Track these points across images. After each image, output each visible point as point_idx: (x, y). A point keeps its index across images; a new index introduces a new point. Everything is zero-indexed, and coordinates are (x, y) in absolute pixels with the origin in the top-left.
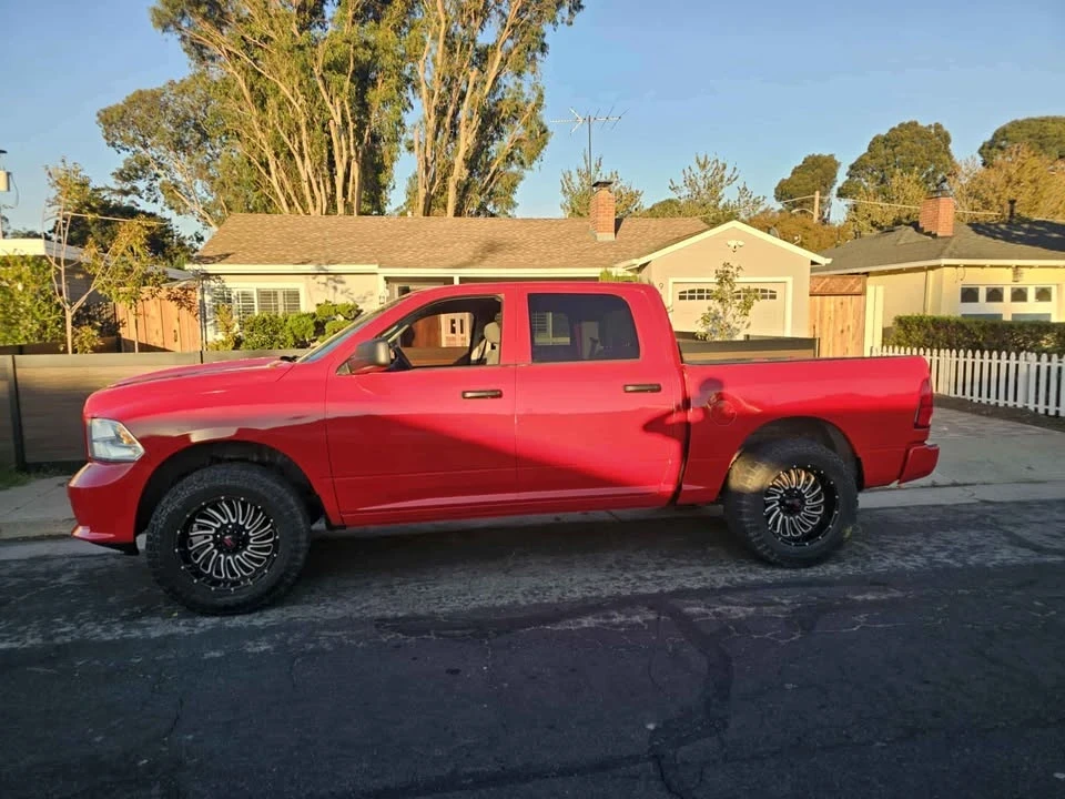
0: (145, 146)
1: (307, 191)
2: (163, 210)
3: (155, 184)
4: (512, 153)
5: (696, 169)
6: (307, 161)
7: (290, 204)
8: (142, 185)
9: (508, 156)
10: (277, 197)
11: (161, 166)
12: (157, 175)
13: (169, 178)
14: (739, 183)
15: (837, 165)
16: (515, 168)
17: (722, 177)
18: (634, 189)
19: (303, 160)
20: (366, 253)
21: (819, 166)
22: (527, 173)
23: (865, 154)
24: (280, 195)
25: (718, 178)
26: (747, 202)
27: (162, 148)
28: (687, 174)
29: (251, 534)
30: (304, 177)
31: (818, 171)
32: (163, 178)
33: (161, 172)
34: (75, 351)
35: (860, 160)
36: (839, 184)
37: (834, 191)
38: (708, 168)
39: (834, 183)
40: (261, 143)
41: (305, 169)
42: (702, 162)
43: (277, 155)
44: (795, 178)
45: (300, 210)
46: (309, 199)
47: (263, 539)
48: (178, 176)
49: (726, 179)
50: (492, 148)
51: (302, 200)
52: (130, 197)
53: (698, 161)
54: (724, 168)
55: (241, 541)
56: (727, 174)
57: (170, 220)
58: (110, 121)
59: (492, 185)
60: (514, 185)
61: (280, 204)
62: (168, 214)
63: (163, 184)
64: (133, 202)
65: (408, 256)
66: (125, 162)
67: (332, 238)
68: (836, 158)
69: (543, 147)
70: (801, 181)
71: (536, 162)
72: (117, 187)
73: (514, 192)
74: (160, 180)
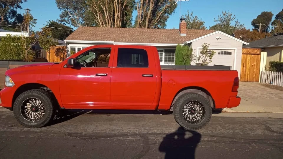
0: (67, 9)
1: (107, 21)
2: (71, 26)
3: (70, 19)
4: (166, 10)
5: (222, 15)
6: (107, 12)
7: (103, 24)
8: (66, 19)
9: (165, 11)
10: (99, 22)
11: (71, 14)
12: (70, 16)
13: (73, 17)
14: (236, 20)
15: (272, 15)
16: (166, 15)
17: (230, 18)
18: (202, 21)
19: (106, 13)
20: (112, 38)
21: (266, 15)
22: (170, 16)
23: (281, 12)
24: (100, 22)
25: (229, 18)
26: (238, 26)
27: (71, 9)
28: (219, 17)
29: (40, 108)
30: (106, 17)
31: (266, 17)
32: (72, 17)
33: (71, 15)
34: (27, 61)
35: (280, 13)
36: (272, 21)
37: (271, 23)
38: (226, 15)
39: (271, 20)
40: (96, 7)
41: (107, 15)
42: (224, 13)
43: (99, 11)
44: (258, 19)
45: (105, 26)
46: (107, 23)
47: (42, 109)
48: (75, 17)
49: (231, 19)
50: (160, 9)
51: (106, 23)
52: (64, 22)
53: (223, 13)
54: (231, 15)
55: (37, 110)
56: (232, 17)
57: (73, 28)
58: (59, 2)
59: (160, 19)
60: (166, 20)
61: (100, 24)
62: (72, 27)
63: (71, 19)
64: (64, 24)
65: (123, 39)
66: (62, 13)
67: (104, 34)
68: (272, 13)
69: (175, 8)
70: (260, 20)
71: (173, 13)
72: (60, 20)
73: (166, 22)
74: (71, 18)
